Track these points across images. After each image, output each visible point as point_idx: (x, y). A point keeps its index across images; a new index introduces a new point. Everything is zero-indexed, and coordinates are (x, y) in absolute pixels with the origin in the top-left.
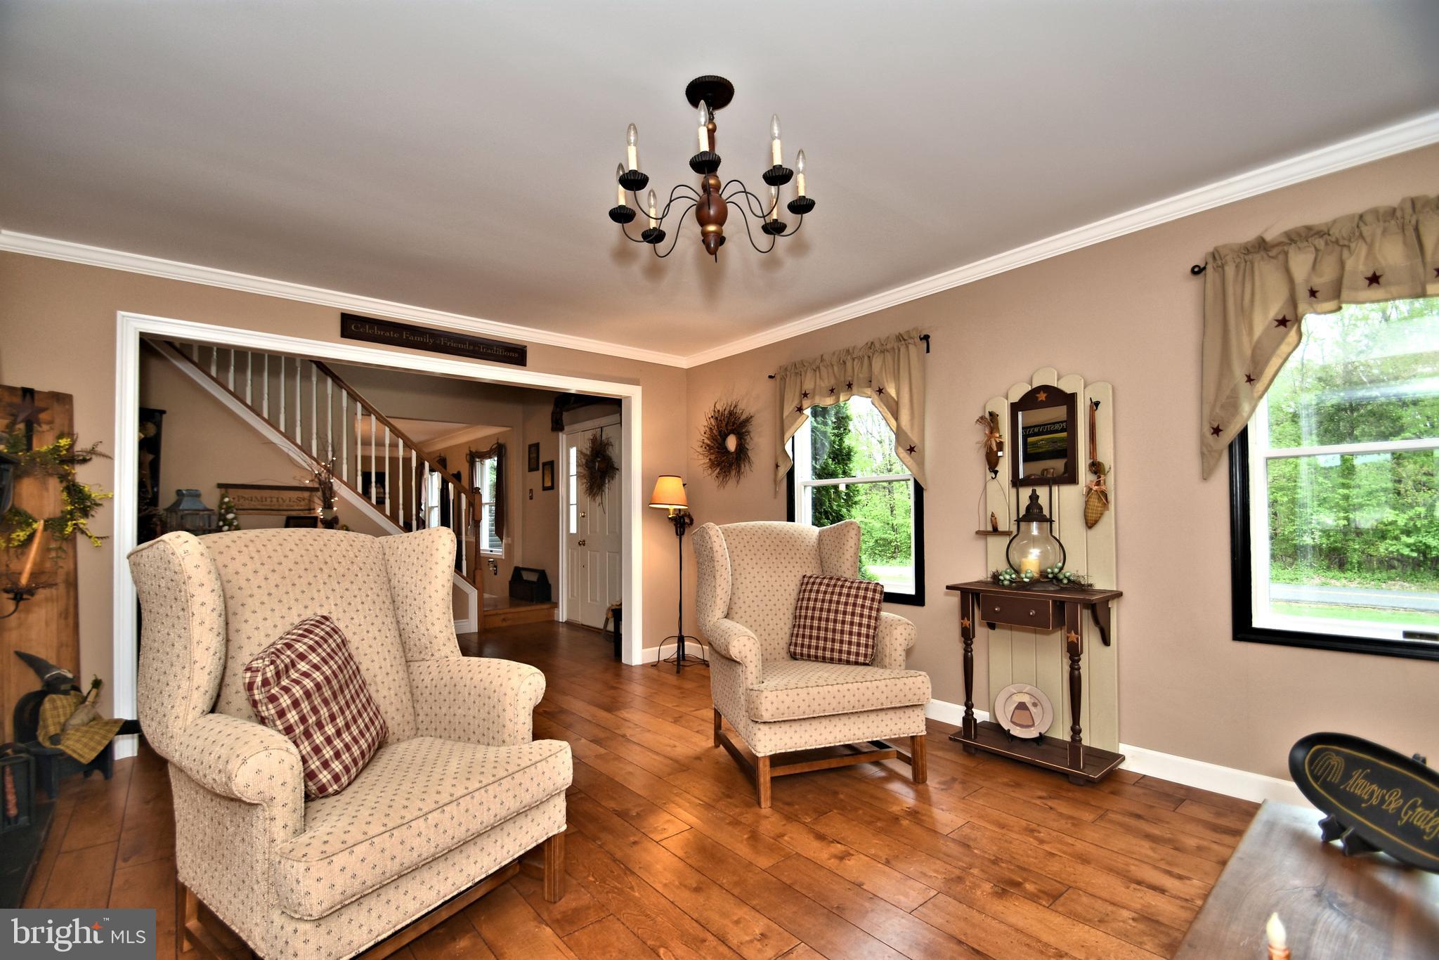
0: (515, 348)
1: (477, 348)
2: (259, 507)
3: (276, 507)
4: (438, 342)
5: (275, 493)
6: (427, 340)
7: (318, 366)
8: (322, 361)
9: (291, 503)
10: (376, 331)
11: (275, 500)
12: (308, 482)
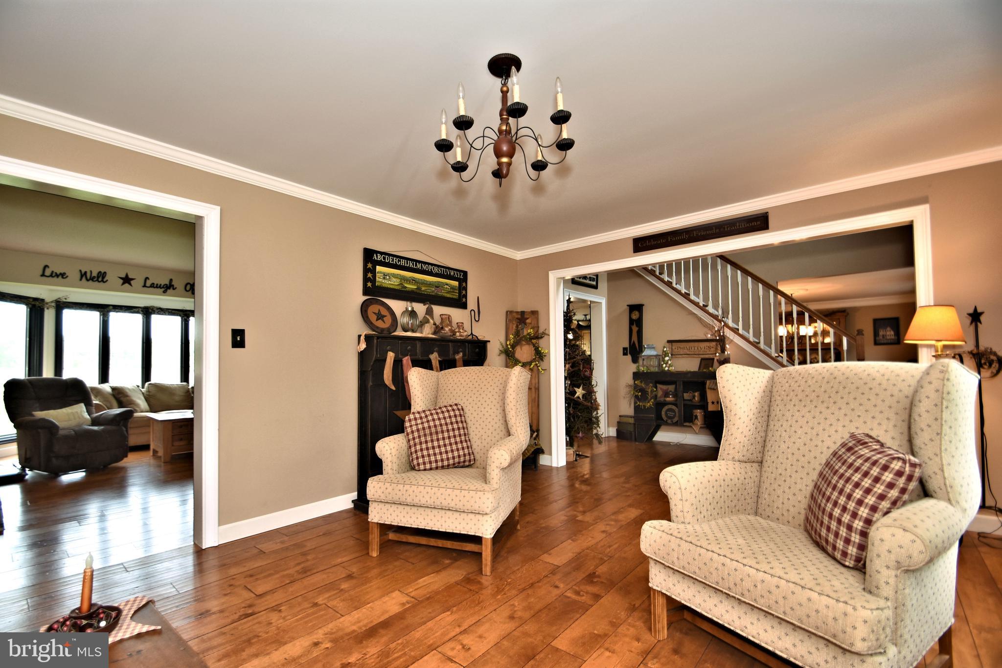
0: (755, 218)
1: (722, 230)
2: (688, 353)
3: (697, 353)
4: (692, 235)
5: (696, 344)
6: (685, 236)
7: (720, 258)
8: (723, 254)
9: (706, 350)
10: (653, 243)
11: (696, 348)
12: (709, 336)
